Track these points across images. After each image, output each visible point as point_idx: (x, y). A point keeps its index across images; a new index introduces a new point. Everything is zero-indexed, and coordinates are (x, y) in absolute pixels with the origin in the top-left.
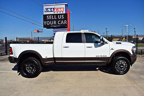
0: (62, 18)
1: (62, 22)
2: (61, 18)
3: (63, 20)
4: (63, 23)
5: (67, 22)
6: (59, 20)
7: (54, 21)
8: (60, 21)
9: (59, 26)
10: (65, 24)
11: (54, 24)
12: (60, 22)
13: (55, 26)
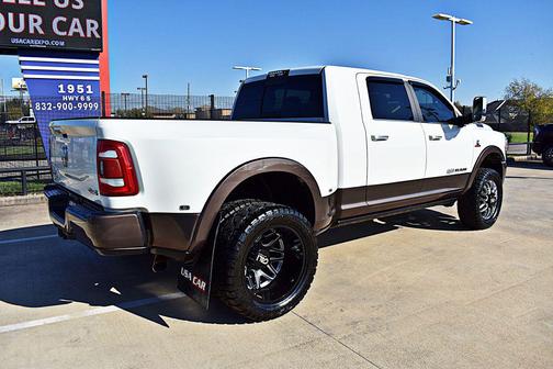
0: (74, 6)
1: (75, 27)
2: (70, 5)
3: (83, 16)
4: (80, 30)
5: (100, 31)
6: (60, 12)
7: (31, 17)
8: (64, 19)
9: (57, 43)
10: (89, 35)
11: (32, 31)
12: (63, 26)
13: (36, 43)
